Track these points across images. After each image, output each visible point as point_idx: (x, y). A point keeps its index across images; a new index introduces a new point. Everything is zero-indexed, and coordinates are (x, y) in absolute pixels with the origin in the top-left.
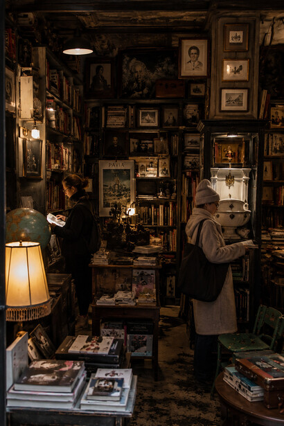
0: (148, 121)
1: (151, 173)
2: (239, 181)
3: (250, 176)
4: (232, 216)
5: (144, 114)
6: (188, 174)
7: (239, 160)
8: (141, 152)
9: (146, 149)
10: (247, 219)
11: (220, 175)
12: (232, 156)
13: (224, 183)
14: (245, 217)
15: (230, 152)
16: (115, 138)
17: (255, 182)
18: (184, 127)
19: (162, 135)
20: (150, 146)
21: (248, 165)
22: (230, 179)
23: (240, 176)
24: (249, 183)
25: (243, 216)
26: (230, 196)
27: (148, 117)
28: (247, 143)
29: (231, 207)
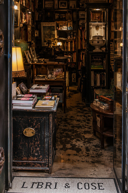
0: (63, 6)
1: (65, 28)
2: (101, 28)
3: (106, 26)
4: (98, 42)
5: (61, 3)
6: (81, 28)
7: (101, 20)
8: (60, 19)
9: (62, 18)
10: (104, 43)
11: (93, 26)
12: (98, 18)
13: (95, 29)
14: (104, 42)
15: (97, 16)
16: (49, 13)
17: (107, 28)
18: (78, 8)
19: (69, 12)
20: (64, 17)
21: (104, 21)
22: (97, 27)
23: (101, 26)
24: (105, 29)
25: (103, 42)
26: (98, 34)
27: (63, 4)
28: (104, 13)
29: (98, 38)
